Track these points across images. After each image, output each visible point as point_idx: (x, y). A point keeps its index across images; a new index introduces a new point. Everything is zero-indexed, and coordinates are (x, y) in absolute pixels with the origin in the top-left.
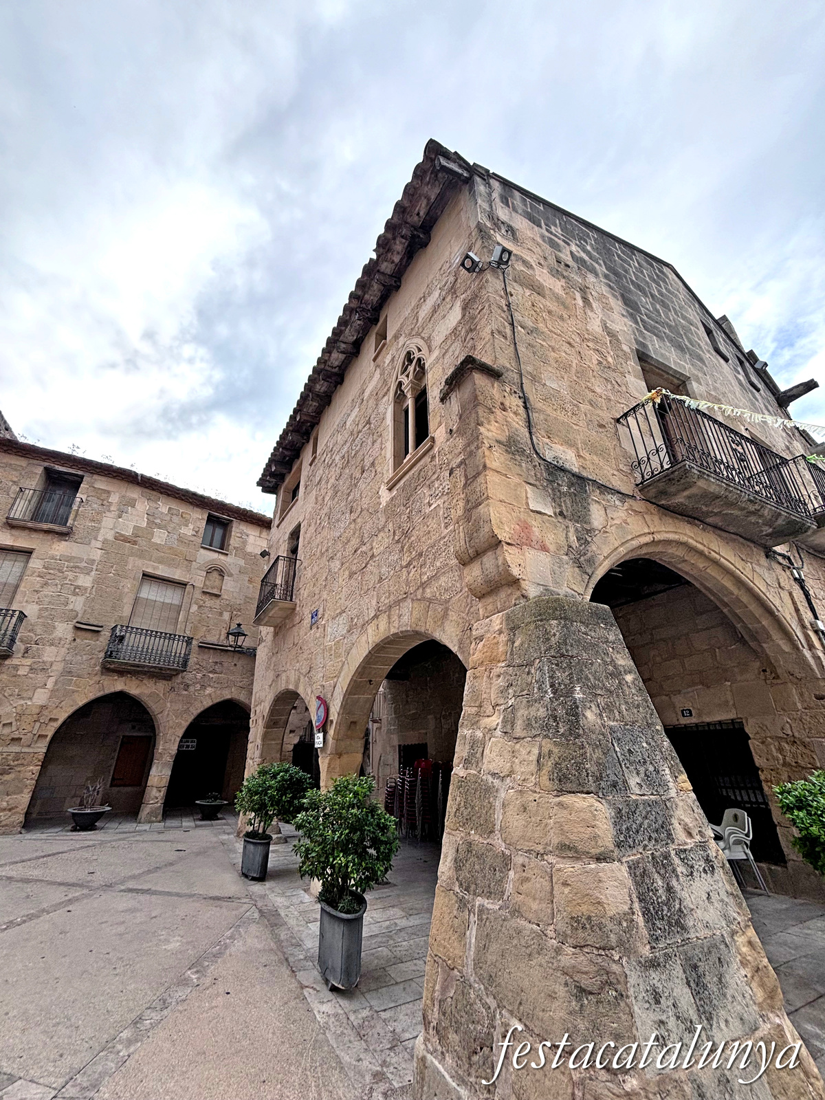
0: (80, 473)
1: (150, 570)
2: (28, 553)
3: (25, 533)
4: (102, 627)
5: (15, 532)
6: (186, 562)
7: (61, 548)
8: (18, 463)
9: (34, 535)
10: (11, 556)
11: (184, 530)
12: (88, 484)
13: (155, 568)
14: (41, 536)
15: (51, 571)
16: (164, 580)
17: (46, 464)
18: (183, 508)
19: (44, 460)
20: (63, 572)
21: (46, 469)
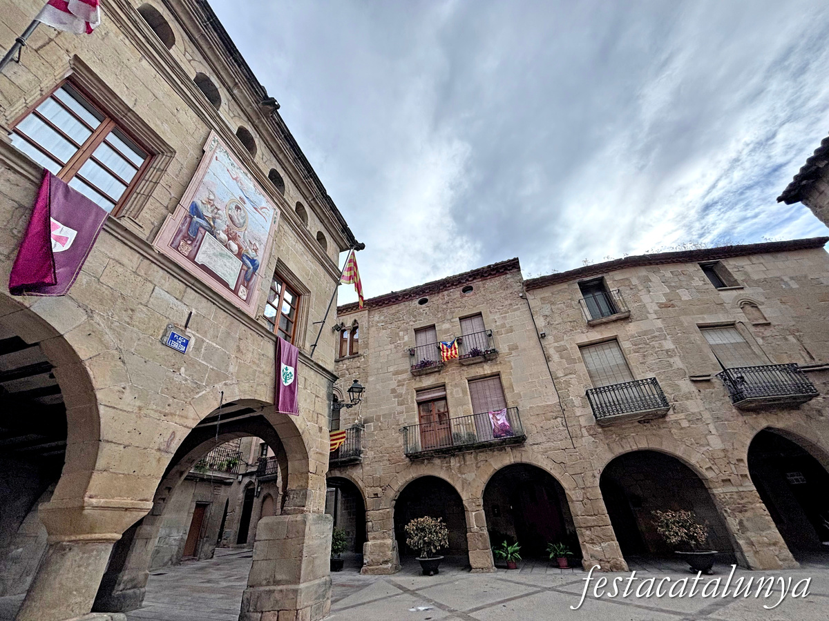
0: (600, 276)
1: (701, 322)
2: (615, 340)
3: (603, 327)
4: (709, 376)
5: (598, 329)
6: (719, 306)
7: (632, 328)
8: (563, 287)
9: (609, 326)
10: (605, 346)
11: (694, 284)
12: (610, 279)
13: (703, 319)
14: (613, 325)
15: (640, 346)
16: (717, 326)
17: (577, 280)
18: (679, 268)
19: (575, 279)
20: (648, 344)
21: (579, 283)
